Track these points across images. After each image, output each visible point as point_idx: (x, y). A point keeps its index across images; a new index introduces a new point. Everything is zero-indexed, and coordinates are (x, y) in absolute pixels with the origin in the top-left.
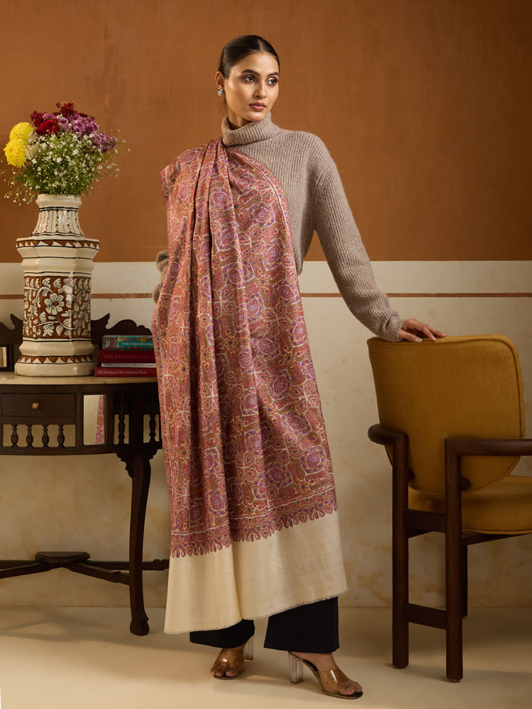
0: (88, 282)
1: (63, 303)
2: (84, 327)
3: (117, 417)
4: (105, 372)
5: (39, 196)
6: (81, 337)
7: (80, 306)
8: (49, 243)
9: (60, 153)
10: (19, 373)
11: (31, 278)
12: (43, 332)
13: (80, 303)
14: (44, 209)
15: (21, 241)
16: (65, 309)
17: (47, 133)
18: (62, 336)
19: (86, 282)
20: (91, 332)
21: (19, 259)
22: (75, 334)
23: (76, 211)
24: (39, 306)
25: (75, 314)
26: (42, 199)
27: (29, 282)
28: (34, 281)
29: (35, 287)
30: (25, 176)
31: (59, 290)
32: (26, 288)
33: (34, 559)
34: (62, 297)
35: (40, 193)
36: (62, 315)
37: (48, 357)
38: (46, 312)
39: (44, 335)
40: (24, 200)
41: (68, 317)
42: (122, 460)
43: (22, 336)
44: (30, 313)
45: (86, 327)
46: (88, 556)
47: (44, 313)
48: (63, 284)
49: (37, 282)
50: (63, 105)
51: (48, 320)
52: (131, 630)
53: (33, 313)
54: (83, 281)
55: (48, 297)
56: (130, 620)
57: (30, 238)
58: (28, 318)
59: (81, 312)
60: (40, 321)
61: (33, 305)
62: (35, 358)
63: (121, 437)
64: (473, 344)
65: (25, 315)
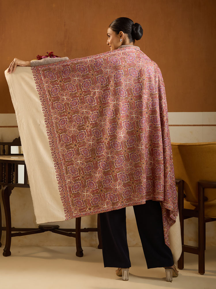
33: (38, 228)
46: (59, 227)
50: (49, 53)
52: (76, 255)
56: (76, 251)
64: (209, 145)
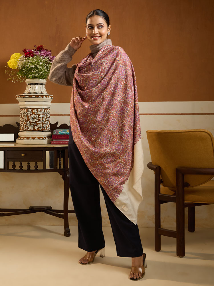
0: (49, 110)
1: (38, 118)
2: (47, 126)
3: (58, 158)
4: (54, 143)
5: (26, 79)
6: (46, 130)
7: (46, 119)
8: (31, 96)
9: (33, 64)
10: (17, 143)
11: (22, 109)
12: (28, 129)
13: (46, 118)
14: (28, 84)
15: (18, 96)
16: (39, 120)
17: (28, 56)
18: (38, 130)
19: (48, 110)
20: (50, 128)
21: (17, 102)
22: (44, 129)
23: (44, 85)
24: (26, 119)
25: (44, 122)
26: (27, 80)
27: (22, 111)
28: (24, 110)
29: (24, 112)
30: (17, 72)
31: (36, 114)
32: (20, 113)
33: (28, 209)
34: (38, 116)
35: (27, 78)
36: (38, 122)
37: (31, 137)
38: (30, 121)
39: (29, 129)
40: (17, 81)
41: (41, 123)
42: (60, 174)
43: (19, 130)
44: (22, 121)
45: (48, 127)
46: (51, 208)
47: (29, 121)
48: (37, 111)
49: (25, 110)
50: (37, 46)
51: (30, 124)
52: (64, 235)
53: (24, 122)
54: (47, 110)
55: (31, 116)
57: (22, 95)
58: (21, 123)
59: (46, 121)
60: (26, 124)
61: (24, 119)
62: (25, 137)
63: (60, 166)
65: (20, 122)
